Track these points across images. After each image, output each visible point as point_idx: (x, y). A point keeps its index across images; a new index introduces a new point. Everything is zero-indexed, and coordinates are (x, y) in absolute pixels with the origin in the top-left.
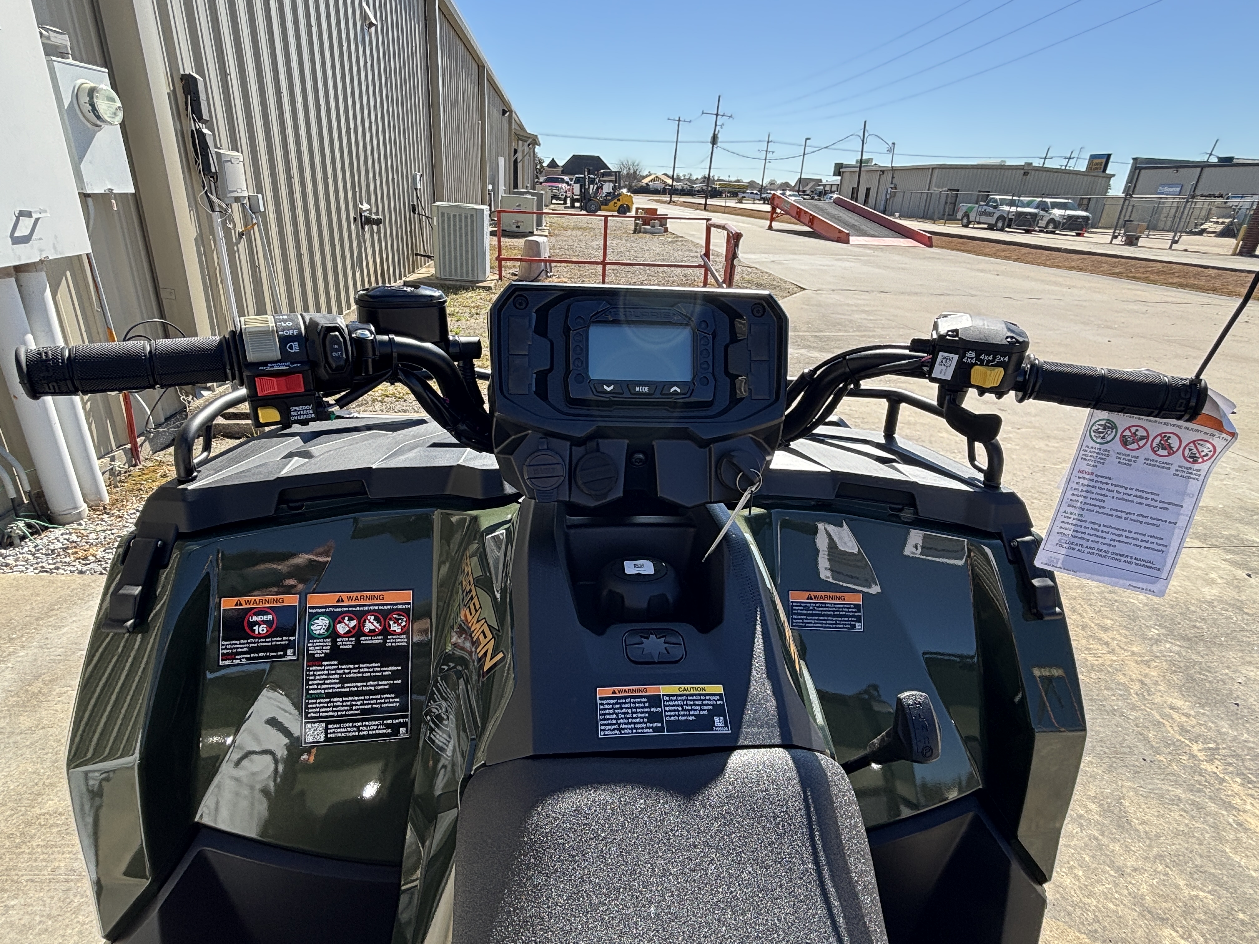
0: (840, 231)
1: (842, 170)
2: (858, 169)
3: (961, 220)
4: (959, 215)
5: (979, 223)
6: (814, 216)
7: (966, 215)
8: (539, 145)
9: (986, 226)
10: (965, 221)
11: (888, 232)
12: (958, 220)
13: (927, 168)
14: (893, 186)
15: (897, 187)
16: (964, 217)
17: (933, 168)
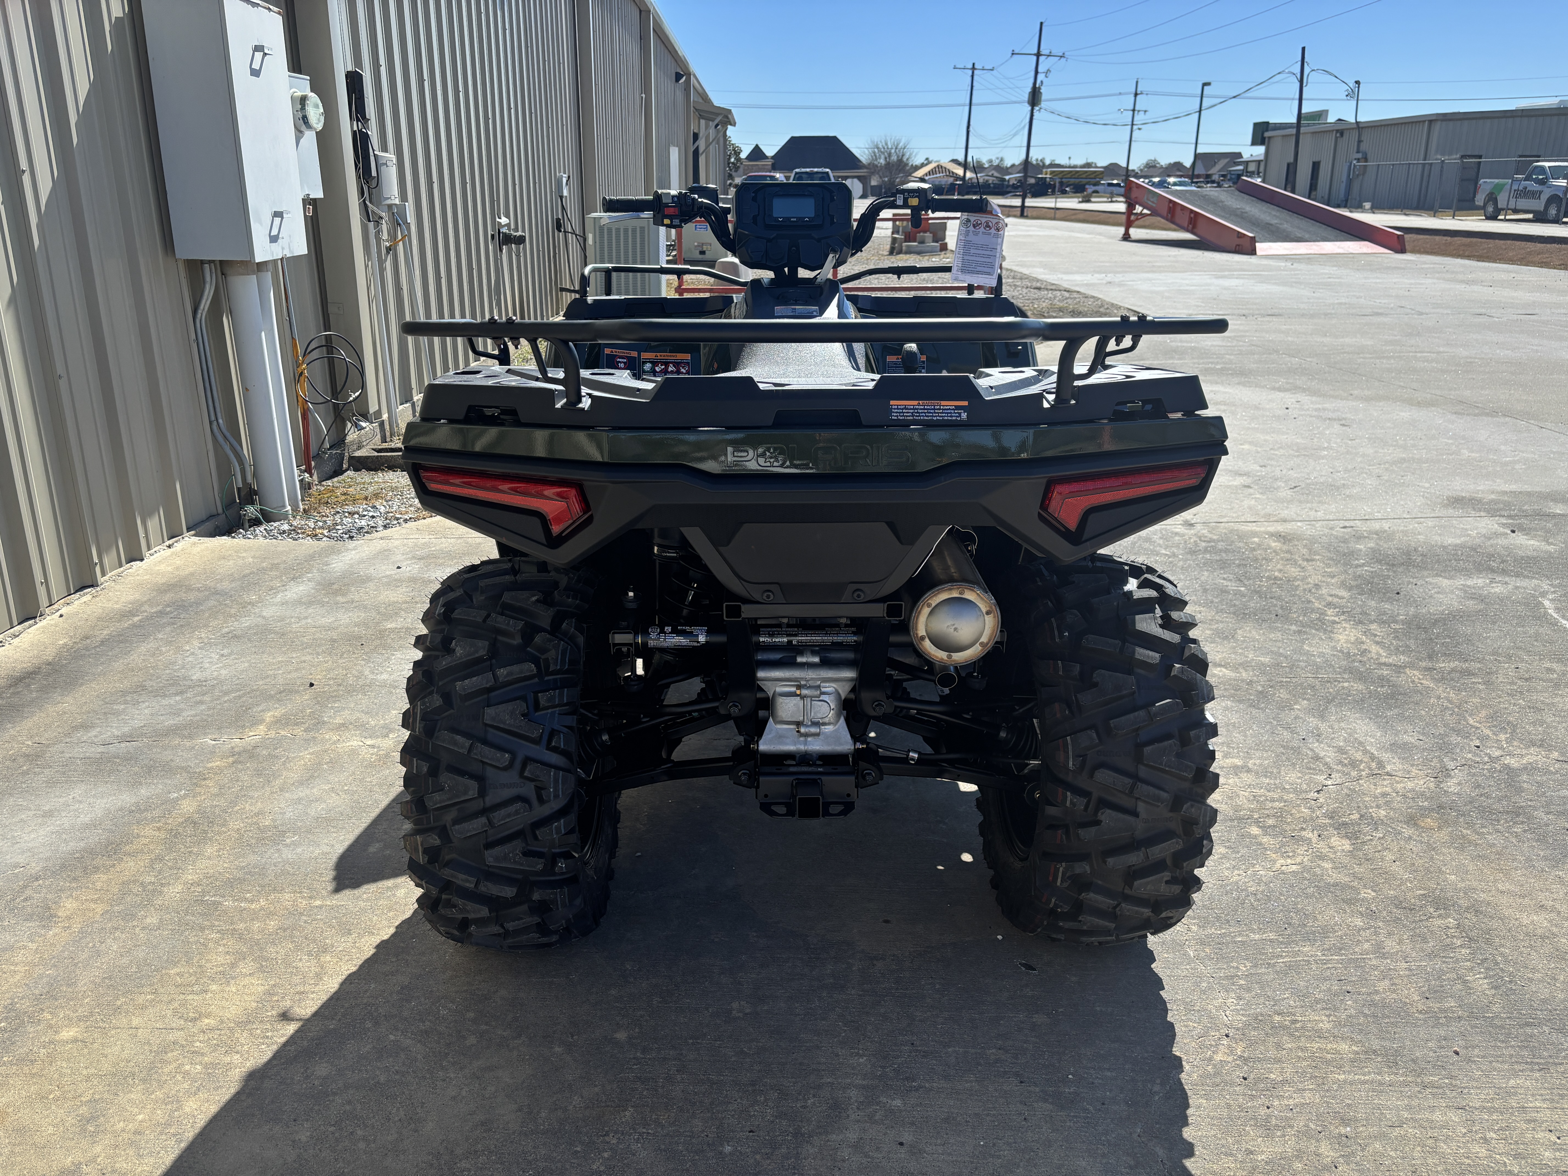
0: (1240, 235)
1: (1267, 134)
2: (1294, 131)
3: (1484, 208)
4: (1480, 200)
5: (1516, 211)
6: (1196, 213)
7: (1492, 198)
8: (734, 124)
9: (1530, 216)
10: (1490, 209)
11: (1329, 232)
12: (1478, 208)
13: (1420, 122)
14: (1360, 156)
15: (1369, 156)
16: (1488, 202)
17: (1431, 121)
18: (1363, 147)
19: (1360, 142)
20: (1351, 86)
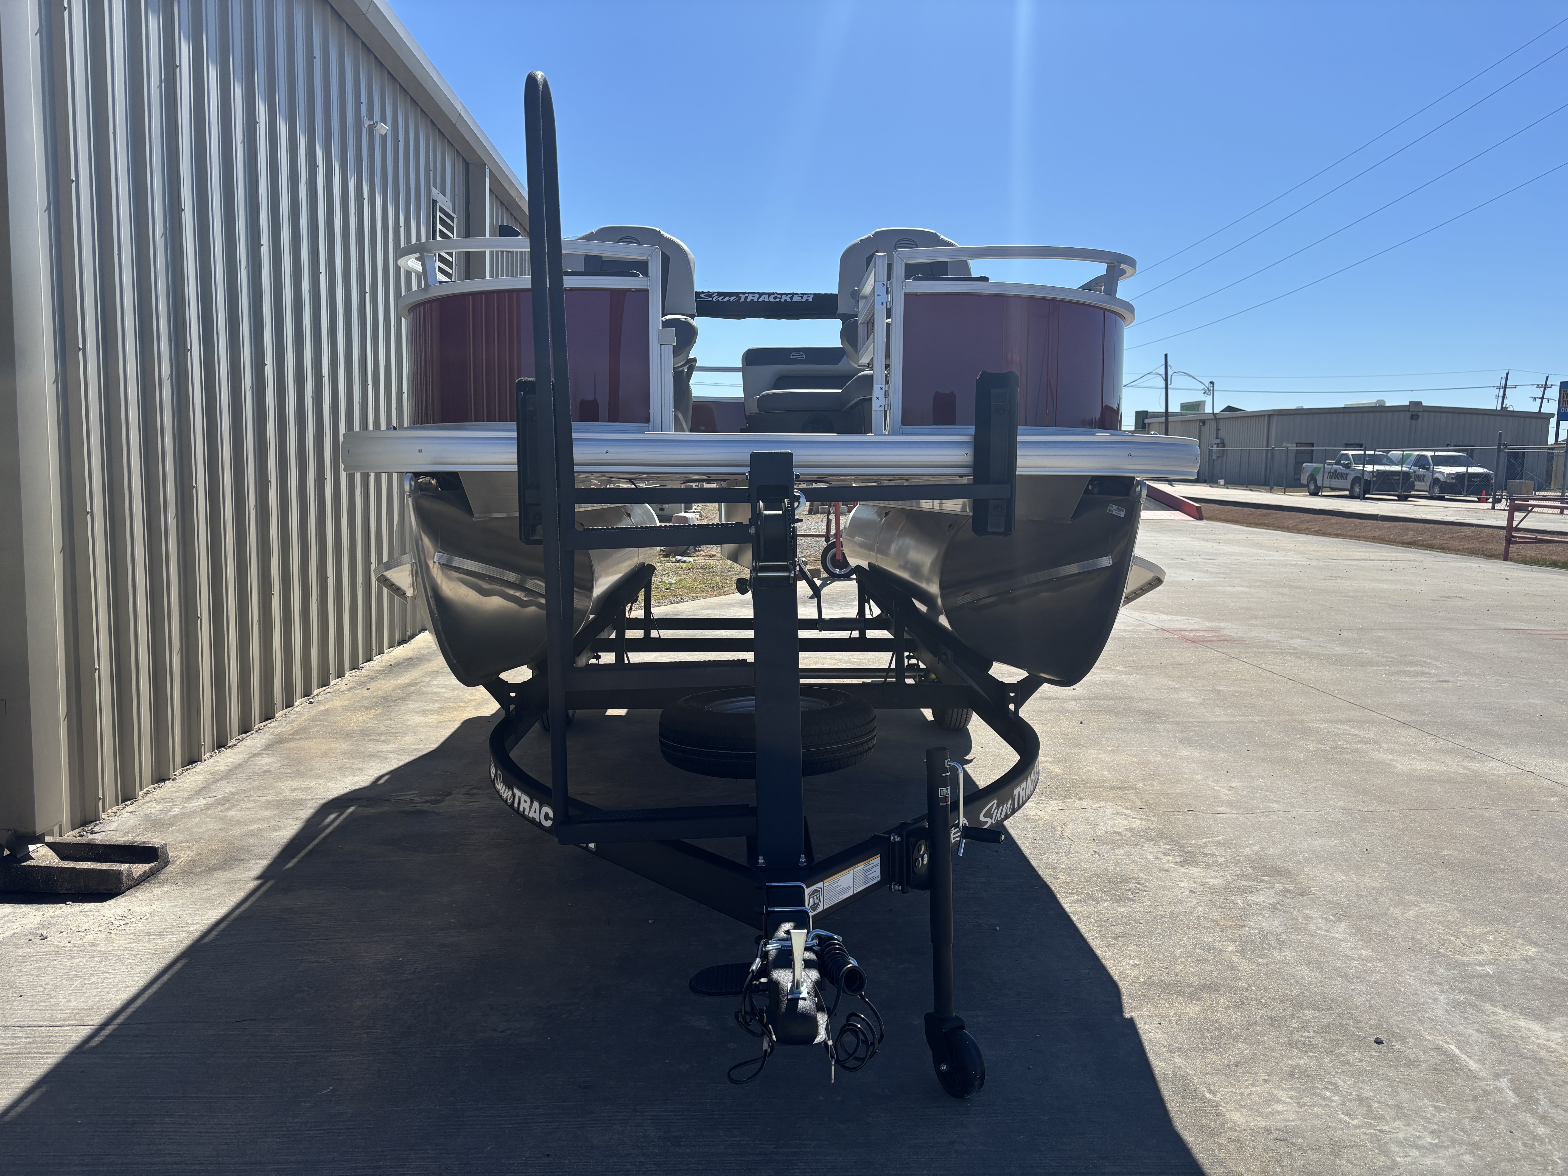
3: (1307, 486)
4: (1304, 479)
5: (1333, 489)
7: (1313, 478)
10: (1312, 487)
13: (1261, 416)
14: (1218, 441)
15: (1226, 442)
16: (1310, 481)
17: (1269, 416)
18: (1222, 434)
19: (1218, 430)
20: (1207, 386)
